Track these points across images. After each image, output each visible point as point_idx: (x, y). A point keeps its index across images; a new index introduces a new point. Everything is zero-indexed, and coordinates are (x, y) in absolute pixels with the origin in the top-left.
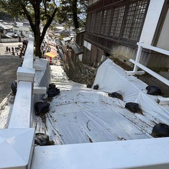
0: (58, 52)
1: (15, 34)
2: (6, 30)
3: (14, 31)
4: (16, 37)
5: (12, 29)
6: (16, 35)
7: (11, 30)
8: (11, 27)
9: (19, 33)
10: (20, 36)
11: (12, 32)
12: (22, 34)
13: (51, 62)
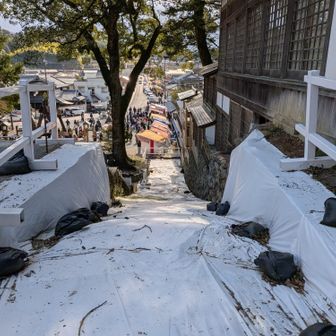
0: (171, 127)
1: (80, 94)
2: (61, 89)
3: (77, 89)
4: (82, 102)
5: (73, 85)
6: (81, 98)
7: (71, 88)
8: (71, 81)
9: (87, 93)
10: (91, 99)
11: (73, 91)
12: (93, 95)
13: (152, 151)
